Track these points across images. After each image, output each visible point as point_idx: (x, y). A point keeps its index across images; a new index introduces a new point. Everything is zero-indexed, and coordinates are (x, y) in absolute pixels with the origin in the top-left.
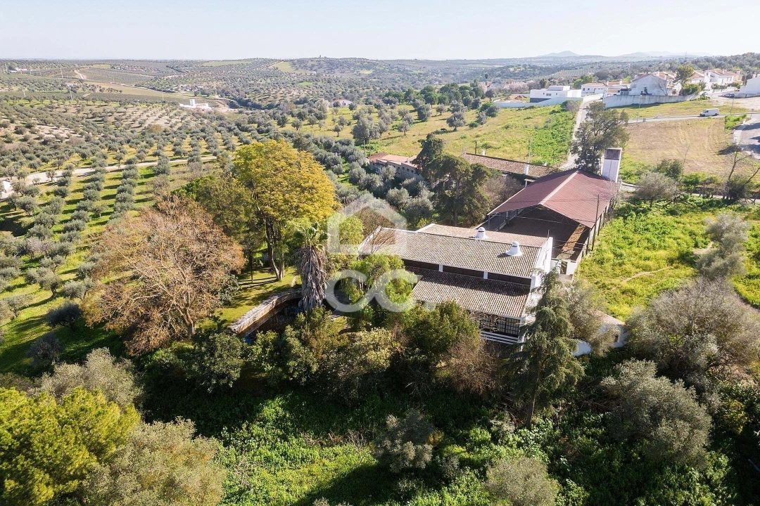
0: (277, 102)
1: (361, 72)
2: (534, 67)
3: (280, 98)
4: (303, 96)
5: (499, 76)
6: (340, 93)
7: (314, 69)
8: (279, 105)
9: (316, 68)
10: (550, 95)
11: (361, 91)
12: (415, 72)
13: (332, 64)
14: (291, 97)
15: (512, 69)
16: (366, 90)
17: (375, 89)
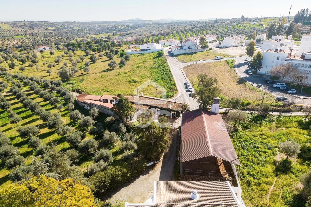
0: (5, 48)
1: (49, 28)
2: (128, 26)
3: (6, 46)
4: (20, 44)
5: (115, 30)
6: (40, 41)
7: (22, 27)
8: (6, 49)
9: (23, 27)
10: (149, 47)
11: (52, 40)
12: (75, 28)
13: (32, 25)
14: (13, 45)
15: (119, 27)
16: (54, 39)
17: (59, 39)
